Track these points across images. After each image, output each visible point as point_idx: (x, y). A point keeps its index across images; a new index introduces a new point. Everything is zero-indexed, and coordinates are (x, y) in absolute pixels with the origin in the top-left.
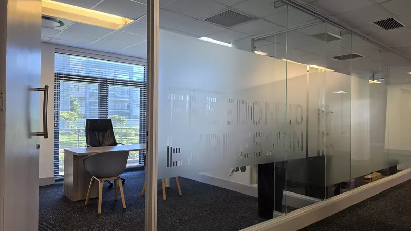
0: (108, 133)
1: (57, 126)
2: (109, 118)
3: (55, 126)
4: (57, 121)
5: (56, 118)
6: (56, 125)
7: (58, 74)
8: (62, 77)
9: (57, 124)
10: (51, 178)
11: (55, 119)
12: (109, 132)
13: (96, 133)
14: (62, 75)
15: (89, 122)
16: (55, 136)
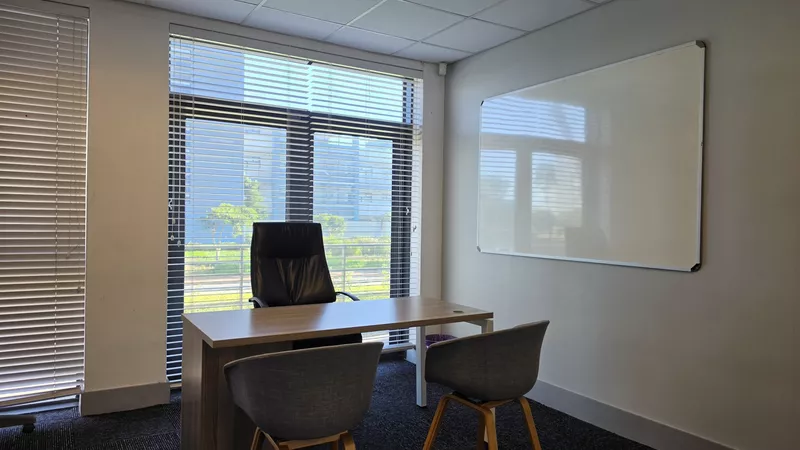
0: (311, 263)
1: (175, 241)
2: (315, 221)
3: (170, 242)
4: (176, 228)
5: (173, 219)
6: (172, 238)
7: (177, 97)
8: (190, 105)
9: (176, 235)
10: (160, 385)
11: (170, 222)
12: (314, 259)
13: (280, 262)
14: (190, 98)
15: (259, 230)
16: (170, 268)
